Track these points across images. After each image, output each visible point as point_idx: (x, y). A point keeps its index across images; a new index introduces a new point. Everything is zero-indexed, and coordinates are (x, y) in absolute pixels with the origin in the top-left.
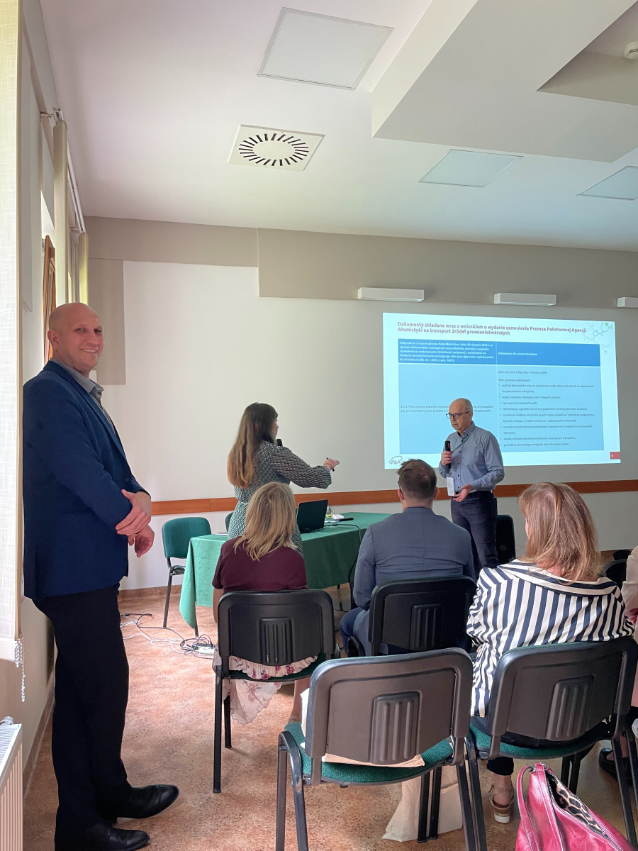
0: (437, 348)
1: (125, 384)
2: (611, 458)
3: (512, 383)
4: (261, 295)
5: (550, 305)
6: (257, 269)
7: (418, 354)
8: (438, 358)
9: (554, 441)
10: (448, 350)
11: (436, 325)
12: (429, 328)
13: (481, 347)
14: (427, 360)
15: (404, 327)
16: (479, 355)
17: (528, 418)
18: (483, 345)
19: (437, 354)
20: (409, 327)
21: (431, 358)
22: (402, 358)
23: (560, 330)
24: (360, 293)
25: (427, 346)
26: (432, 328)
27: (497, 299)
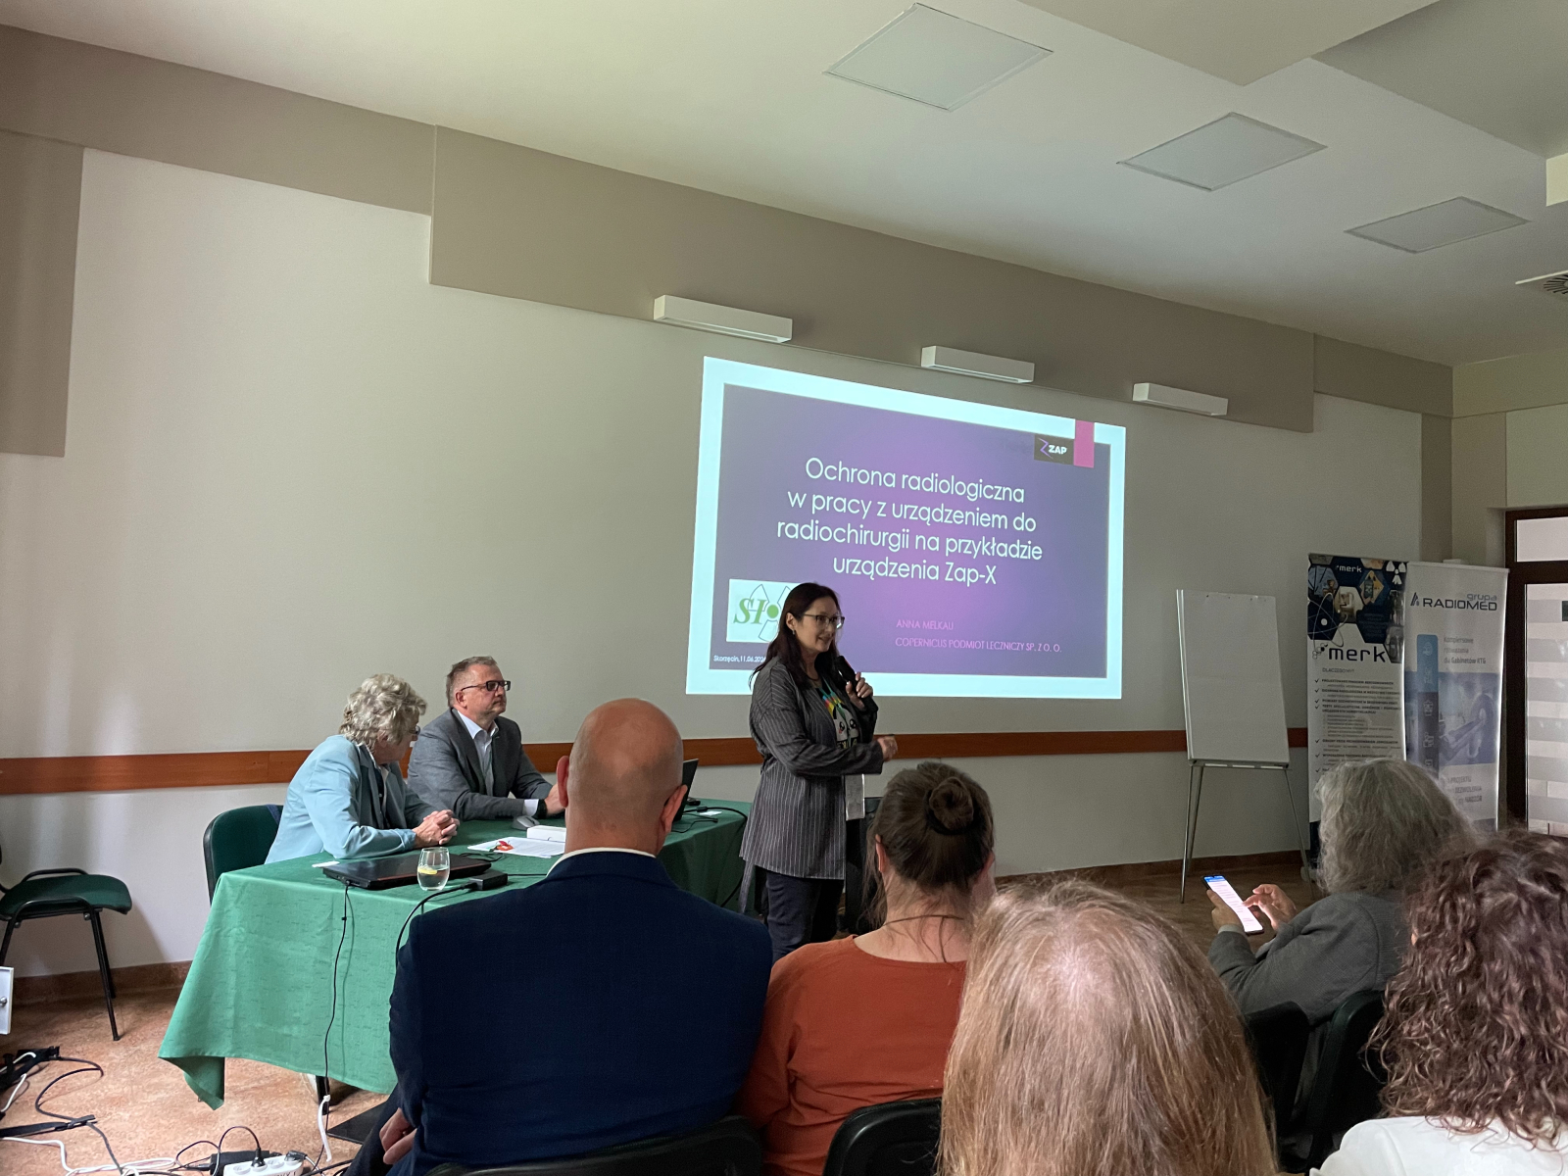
1: (61, 454)
4: (431, 283)
5: (1021, 381)
6: (428, 221)
24: (660, 307)
27: (929, 357)
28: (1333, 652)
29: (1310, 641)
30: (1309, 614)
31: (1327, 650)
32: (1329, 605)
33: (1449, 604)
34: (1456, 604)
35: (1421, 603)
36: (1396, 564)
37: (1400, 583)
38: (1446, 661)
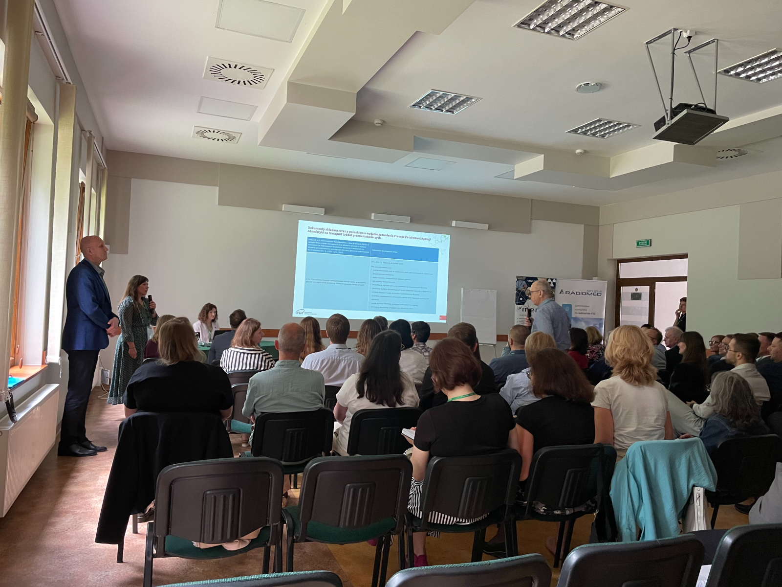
0: (333, 244)
1: (127, 254)
2: (440, 319)
3: (379, 269)
4: (219, 204)
5: (406, 222)
6: (218, 188)
7: (320, 247)
8: (333, 251)
9: (403, 307)
10: (340, 246)
11: (333, 230)
12: (328, 232)
13: (361, 245)
14: (325, 251)
15: (312, 230)
16: (360, 250)
17: (389, 291)
18: (363, 244)
19: (332, 248)
20: (315, 230)
21: (328, 250)
22: (309, 249)
23: (413, 238)
24: (284, 207)
25: (326, 242)
26: (330, 232)
27: (373, 216)
28: (524, 309)
29: (516, 305)
30: (516, 296)
31: (522, 309)
32: (523, 293)
33: (578, 293)
34: (581, 293)
35: (565, 293)
36: (552, 280)
37: (553, 286)
38: (576, 313)
